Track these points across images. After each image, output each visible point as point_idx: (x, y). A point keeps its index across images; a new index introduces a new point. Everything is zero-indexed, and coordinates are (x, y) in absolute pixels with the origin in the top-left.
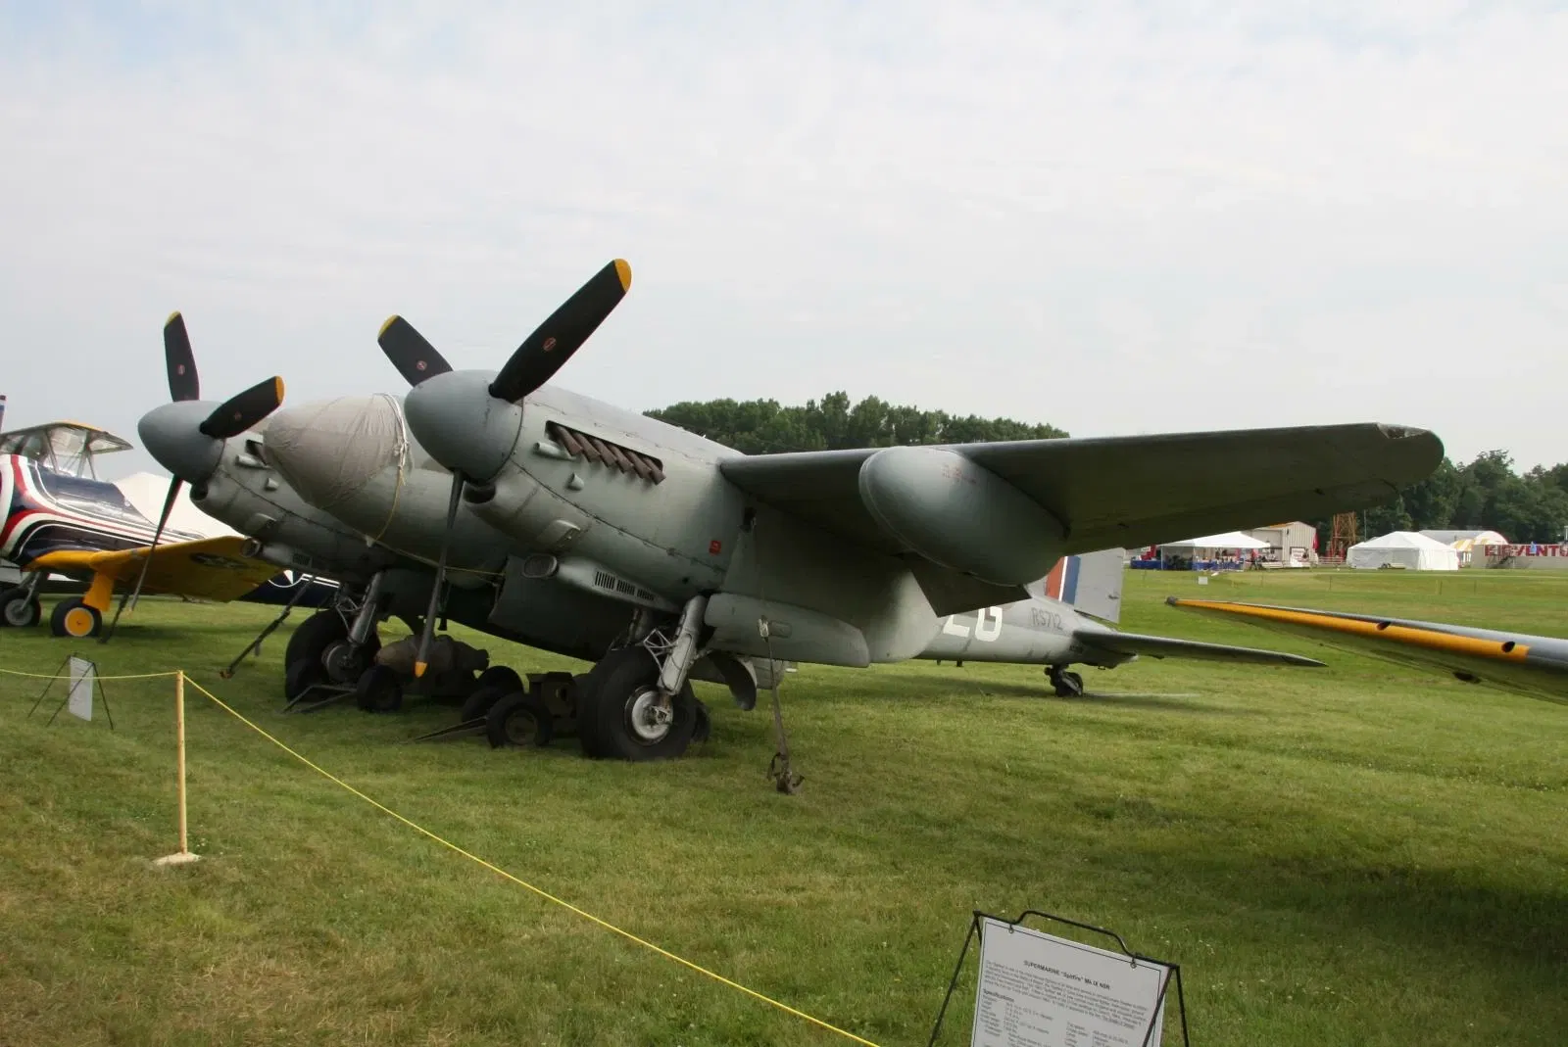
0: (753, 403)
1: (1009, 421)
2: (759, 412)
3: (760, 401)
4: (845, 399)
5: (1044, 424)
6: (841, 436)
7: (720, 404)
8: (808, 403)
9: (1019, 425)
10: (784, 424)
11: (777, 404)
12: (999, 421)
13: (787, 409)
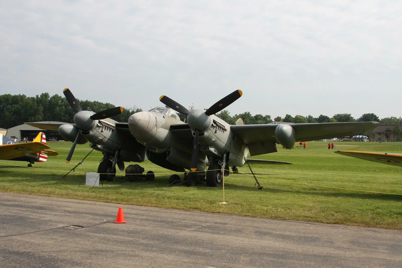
0: (18, 96)
1: (97, 102)
2: (20, 98)
3: (19, 95)
4: (48, 95)
5: (108, 103)
6: (47, 106)
7: (6, 95)
8: (36, 96)
9: (100, 103)
10: (29, 103)
11: (25, 96)
12: (95, 102)
13: (29, 98)
